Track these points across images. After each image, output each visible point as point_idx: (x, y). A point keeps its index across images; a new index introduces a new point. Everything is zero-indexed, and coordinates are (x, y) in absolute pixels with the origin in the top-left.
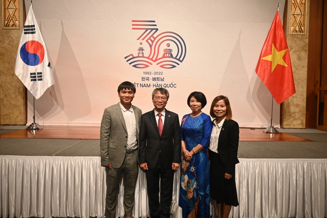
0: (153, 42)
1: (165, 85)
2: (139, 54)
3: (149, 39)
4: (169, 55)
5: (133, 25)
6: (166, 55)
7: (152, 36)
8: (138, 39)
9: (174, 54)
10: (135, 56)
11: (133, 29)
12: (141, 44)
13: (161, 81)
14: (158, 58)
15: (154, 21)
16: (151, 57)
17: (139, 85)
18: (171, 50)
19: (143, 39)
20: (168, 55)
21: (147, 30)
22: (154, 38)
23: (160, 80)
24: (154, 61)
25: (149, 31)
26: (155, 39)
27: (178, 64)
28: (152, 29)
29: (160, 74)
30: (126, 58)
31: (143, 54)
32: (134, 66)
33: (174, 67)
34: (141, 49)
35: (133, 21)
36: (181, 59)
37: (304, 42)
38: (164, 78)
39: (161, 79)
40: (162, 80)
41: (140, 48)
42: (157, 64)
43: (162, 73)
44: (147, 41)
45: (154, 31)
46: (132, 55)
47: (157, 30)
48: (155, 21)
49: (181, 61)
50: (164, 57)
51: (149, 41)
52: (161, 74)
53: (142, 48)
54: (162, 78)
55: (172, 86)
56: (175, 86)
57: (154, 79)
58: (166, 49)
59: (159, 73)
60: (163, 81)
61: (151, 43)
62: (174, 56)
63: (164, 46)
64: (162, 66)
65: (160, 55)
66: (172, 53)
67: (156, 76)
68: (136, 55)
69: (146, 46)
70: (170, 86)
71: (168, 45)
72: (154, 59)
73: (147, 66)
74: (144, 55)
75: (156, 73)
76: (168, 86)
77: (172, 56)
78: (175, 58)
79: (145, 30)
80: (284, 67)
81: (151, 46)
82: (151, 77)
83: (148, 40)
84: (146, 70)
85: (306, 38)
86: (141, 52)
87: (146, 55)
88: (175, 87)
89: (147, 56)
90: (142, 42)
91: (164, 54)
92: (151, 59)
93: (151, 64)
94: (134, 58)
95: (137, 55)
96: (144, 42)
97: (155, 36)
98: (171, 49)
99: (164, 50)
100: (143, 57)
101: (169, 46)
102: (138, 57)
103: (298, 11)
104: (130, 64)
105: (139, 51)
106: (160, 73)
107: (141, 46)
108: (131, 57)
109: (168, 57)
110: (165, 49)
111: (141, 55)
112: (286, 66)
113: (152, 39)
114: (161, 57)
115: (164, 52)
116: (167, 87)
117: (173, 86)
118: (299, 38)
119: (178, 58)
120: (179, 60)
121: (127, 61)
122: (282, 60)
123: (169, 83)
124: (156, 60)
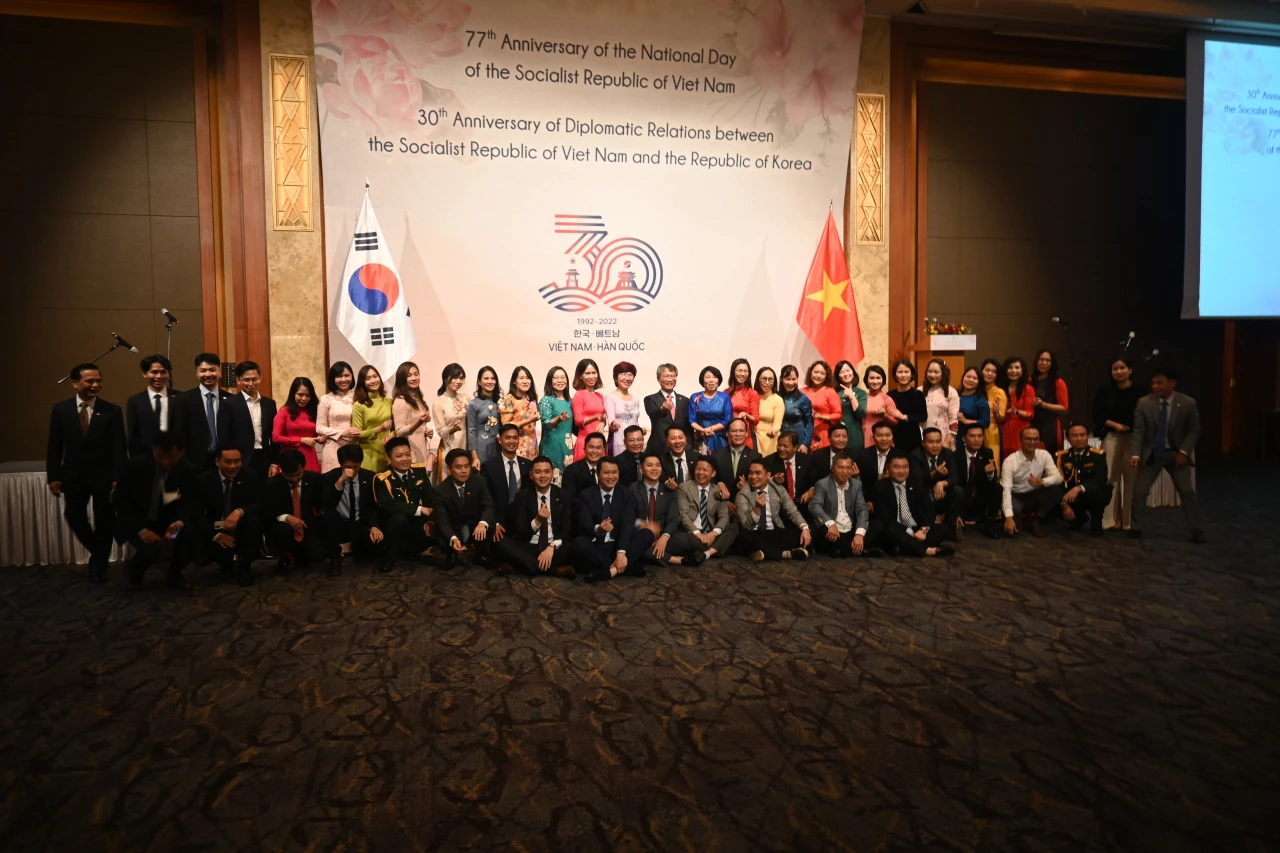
0: (596, 257)
1: (622, 346)
2: (568, 282)
3: (590, 251)
4: (629, 284)
5: (557, 224)
6: (624, 284)
7: (595, 246)
8: (568, 252)
9: (640, 282)
10: (560, 286)
11: (557, 231)
12: (573, 261)
13: (613, 337)
14: (607, 290)
15: (600, 217)
16: (592, 289)
17: (569, 347)
19: (577, 253)
20: (626, 284)
21: (585, 233)
22: (599, 250)
23: (612, 335)
24: (600, 297)
25: (589, 236)
26: (601, 251)
27: (648, 303)
28: (596, 233)
29: (612, 322)
30: (541, 290)
31: (577, 282)
32: (559, 307)
33: (639, 307)
34: (573, 273)
35: (557, 216)
36: (653, 292)
37: (882, 259)
38: (619, 332)
39: (613, 333)
40: (617, 334)
41: (570, 270)
42: (606, 303)
43: (615, 320)
44: (585, 256)
45: (599, 236)
46: (554, 284)
47: (605, 233)
48: (602, 217)
49: (654, 297)
50: (619, 287)
51: (590, 256)
52: (614, 323)
53: (575, 270)
54: (616, 331)
55: (635, 347)
56: (642, 346)
57: (600, 334)
58: (624, 273)
60: (618, 337)
61: (592, 259)
62: (640, 286)
63: (618, 267)
64: (615, 307)
65: (612, 285)
66: (634, 279)
67: (603, 327)
68: (562, 284)
69: (583, 267)
70: (631, 347)
71: (628, 264)
72: (599, 292)
73: (585, 307)
74: (580, 285)
75: (602, 321)
76: (628, 348)
77: (634, 286)
78: (642, 290)
79: (582, 234)
80: (843, 312)
81: (593, 266)
82: (593, 329)
83: (587, 253)
84: (584, 314)
85: (886, 251)
86: (572, 277)
87: (584, 283)
88: (641, 348)
89: (585, 287)
91: (619, 282)
92: (594, 293)
93: (593, 303)
94: (558, 290)
95: (564, 285)
96: (579, 258)
97: (601, 245)
99: (619, 275)
100: (577, 288)
101: (629, 266)
102: (567, 288)
103: (869, 201)
104: (550, 302)
106: (610, 320)
107: (573, 267)
108: (552, 288)
109: (628, 288)
110: (621, 272)
111: (572, 284)
112: (848, 310)
113: (596, 252)
114: (614, 287)
115: (618, 279)
116: (625, 349)
117: (639, 347)
118: (871, 252)
119: (647, 289)
120: (648, 293)
121: (544, 297)
122: (840, 299)
123: (629, 341)
124: (603, 294)
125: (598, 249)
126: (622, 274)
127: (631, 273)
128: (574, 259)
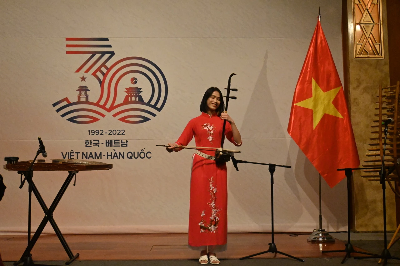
0: (105, 75)
1: (129, 154)
2: (79, 97)
3: (99, 69)
4: (136, 99)
5: (68, 46)
6: (131, 99)
7: (103, 65)
8: (78, 71)
9: (146, 97)
10: (72, 101)
11: (68, 53)
12: (83, 79)
13: (122, 146)
14: (116, 104)
15: (107, 39)
16: (102, 103)
17: (80, 155)
18: (139, 90)
19: (87, 71)
20: (133, 99)
21: (94, 54)
23: (120, 145)
24: (109, 110)
25: (98, 56)
26: (109, 70)
27: (154, 115)
28: (103, 53)
29: (121, 133)
30: (54, 105)
31: (87, 97)
32: (72, 120)
33: (146, 119)
34: (84, 89)
35: (68, 39)
36: (159, 106)
37: (381, 71)
38: (127, 141)
39: (122, 142)
40: (125, 144)
41: (81, 87)
42: (115, 115)
43: (123, 131)
44: (94, 74)
45: (107, 56)
46: (66, 99)
47: (112, 54)
48: (109, 39)
49: (159, 110)
50: (126, 102)
51: (99, 74)
52: (122, 134)
53: (86, 87)
54: (124, 141)
55: (142, 155)
56: (149, 155)
57: (109, 143)
58: (130, 88)
59: (118, 132)
60: (127, 146)
61: (101, 77)
62: (146, 100)
63: (126, 83)
64: (123, 119)
66: (141, 94)
67: (113, 138)
68: (73, 99)
69: (92, 84)
70: (139, 155)
71: (134, 81)
72: (108, 106)
73: (95, 120)
74: (90, 100)
75: (111, 132)
76: (136, 156)
77: (141, 101)
78: (148, 104)
79: (90, 55)
80: (336, 119)
81: (102, 83)
82: (103, 139)
83: (96, 71)
84: (93, 126)
85: (385, 64)
86: (83, 93)
87: (93, 98)
88: (149, 156)
89: (95, 102)
90: (86, 75)
91: (127, 98)
92: (103, 107)
93: (103, 116)
94: (70, 104)
95: (76, 100)
96: (89, 75)
97: (109, 64)
98: (139, 88)
99: (126, 91)
100: (87, 102)
101: (136, 82)
102: (79, 102)
103: (367, 19)
104: (63, 116)
105: (79, 92)
106: (119, 131)
107: (83, 84)
108: (65, 103)
109: (135, 102)
110: (128, 87)
111: (83, 99)
112: (341, 117)
113: (104, 70)
114: (122, 101)
115: (126, 94)
116: (133, 157)
117: (146, 155)
118: (371, 65)
119: (153, 103)
120: (154, 107)
121: (58, 111)
122: (332, 106)
123: (137, 150)
124: (112, 108)
125: (106, 68)
126: (129, 90)
127: (137, 88)
128: (85, 77)
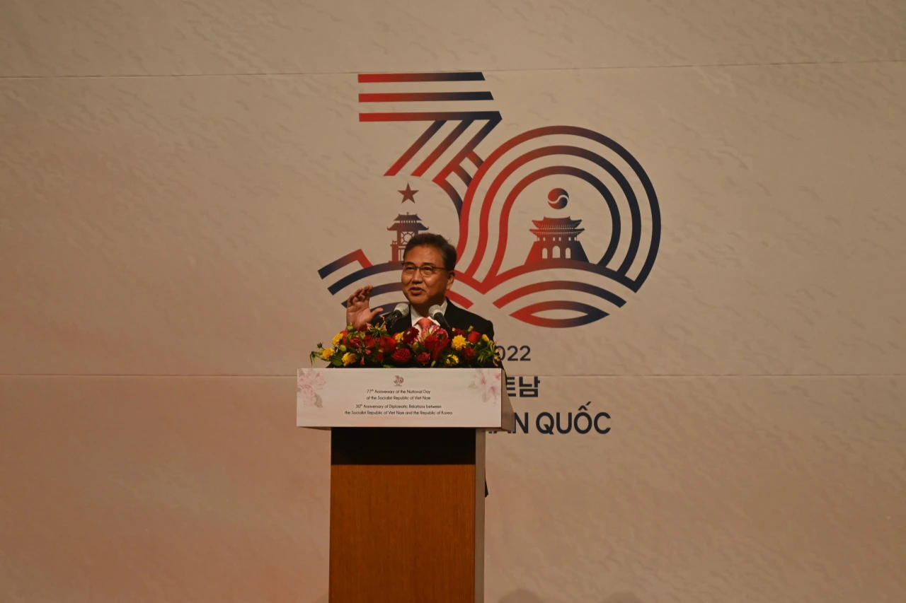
0: (471, 183)
1: (545, 421)
2: (395, 248)
3: (454, 166)
4: (563, 253)
5: (364, 98)
6: (550, 253)
7: (468, 151)
8: (393, 171)
9: (594, 243)
10: (374, 262)
11: (364, 117)
12: (408, 194)
13: (522, 395)
14: (502, 270)
15: (478, 76)
16: (462, 266)
18: (572, 226)
19: (419, 172)
20: (556, 252)
21: (440, 120)
23: (517, 391)
24: (483, 287)
25: (451, 125)
26: (483, 166)
27: (619, 302)
28: (468, 118)
29: (518, 356)
30: (324, 272)
33: (594, 315)
34: (410, 225)
35: (363, 78)
36: (633, 274)
38: (537, 381)
39: (521, 384)
40: (530, 390)
41: (400, 218)
42: (500, 303)
43: (525, 350)
44: (440, 180)
45: (478, 125)
46: (358, 255)
47: (494, 118)
48: (485, 75)
49: (635, 286)
50: (535, 262)
51: (454, 179)
52: (523, 359)
53: (415, 217)
54: (528, 380)
55: (583, 423)
56: (603, 423)
58: (547, 221)
59: (509, 353)
60: (536, 395)
61: (461, 189)
62: (594, 257)
63: (533, 206)
64: (525, 315)
65: (517, 254)
66: (579, 238)
68: (379, 256)
69: (435, 208)
70: (573, 422)
71: (559, 198)
72: (480, 275)
76: (564, 426)
77: (579, 259)
78: (601, 268)
79: (430, 123)
81: (462, 207)
83: (446, 171)
86: (407, 237)
88: (602, 427)
90: (415, 183)
91: (537, 248)
92: (467, 278)
93: (466, 304)
94: (369, 270)
95: (387, 257)
96: (426, 186)
97: (483, 151)
98: (572, 219)
99: (536, 228)
101: (563, 203)
102: (394, 266)
105: (395, 233)
106: (513, 350)
107: (408, 208)
108: (355, 267)
109: (561, 263)
110: (541, 219)
113: (469, 167)
114: (521, 261)
115: (535, 238)
116: (555, 429)
117: (592, 423)
119: (614, 265)
120: (620, 276)
121: (334, 289)
123: (567, 407)
124: (493, 280)
125: (477, 160)
126: (543, 226)
127: (567, 221)
128: (412, 189)
